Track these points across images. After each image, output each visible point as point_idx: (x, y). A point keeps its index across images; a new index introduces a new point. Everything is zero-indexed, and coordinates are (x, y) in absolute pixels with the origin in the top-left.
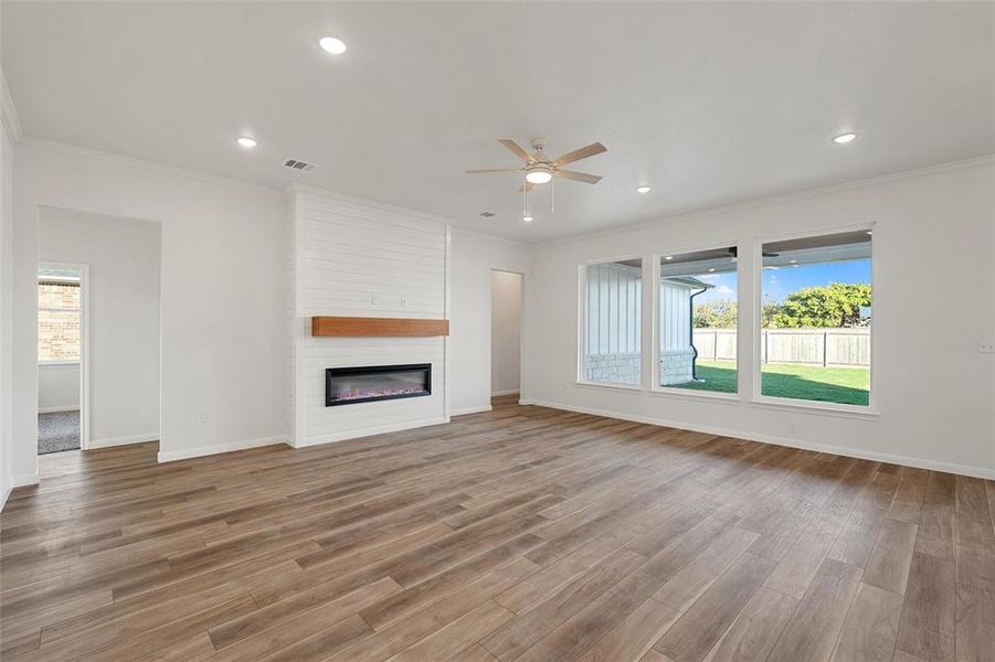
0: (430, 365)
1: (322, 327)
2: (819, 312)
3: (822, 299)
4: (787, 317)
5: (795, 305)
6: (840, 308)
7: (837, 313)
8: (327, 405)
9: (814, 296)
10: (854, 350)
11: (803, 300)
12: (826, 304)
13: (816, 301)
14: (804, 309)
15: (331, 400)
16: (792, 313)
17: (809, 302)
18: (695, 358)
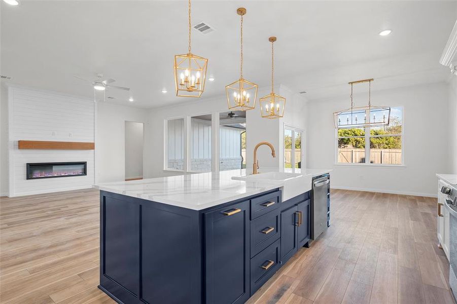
0: (86, 162)
1: (23, 145)
8: (27, 179)
15: (29, 176)
18: (242, 161)
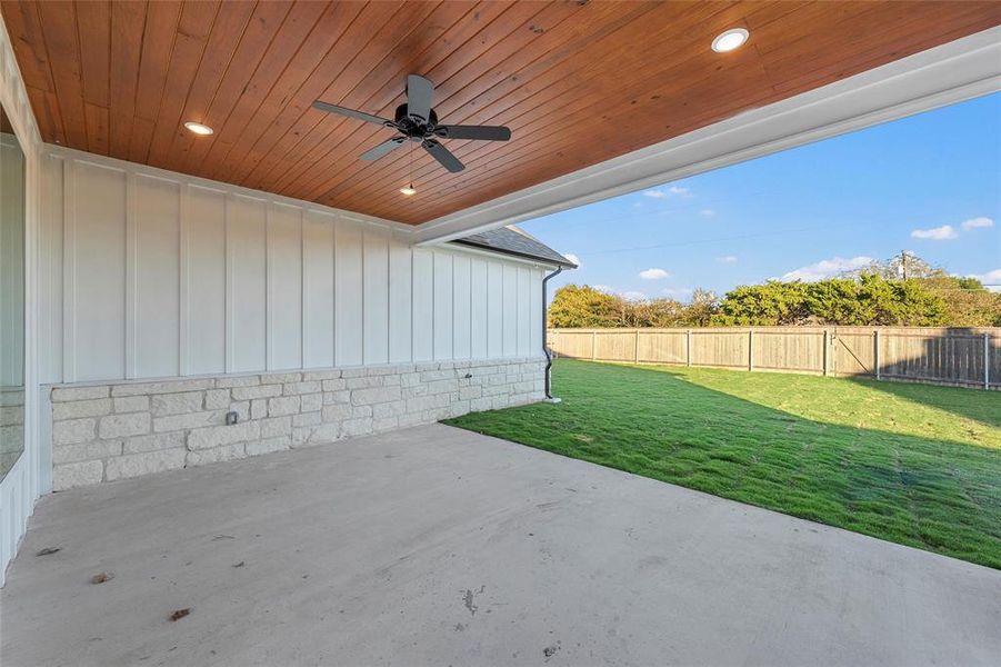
2: (756, 311)
3: (757, 296)
4: (724, 317)
5: (732, 304)
6: (776, 307)
7: (774, 312)
9: (751, 294)
10: (782, 351)
11: (740, 299)
12: (762, 302)
13: (752, 300)
14: (740, 308)
16: (729, 312)
17: (745, 300)
